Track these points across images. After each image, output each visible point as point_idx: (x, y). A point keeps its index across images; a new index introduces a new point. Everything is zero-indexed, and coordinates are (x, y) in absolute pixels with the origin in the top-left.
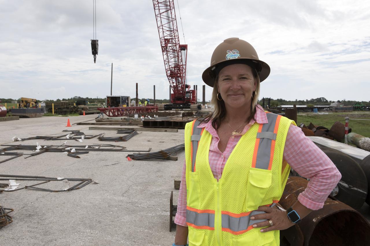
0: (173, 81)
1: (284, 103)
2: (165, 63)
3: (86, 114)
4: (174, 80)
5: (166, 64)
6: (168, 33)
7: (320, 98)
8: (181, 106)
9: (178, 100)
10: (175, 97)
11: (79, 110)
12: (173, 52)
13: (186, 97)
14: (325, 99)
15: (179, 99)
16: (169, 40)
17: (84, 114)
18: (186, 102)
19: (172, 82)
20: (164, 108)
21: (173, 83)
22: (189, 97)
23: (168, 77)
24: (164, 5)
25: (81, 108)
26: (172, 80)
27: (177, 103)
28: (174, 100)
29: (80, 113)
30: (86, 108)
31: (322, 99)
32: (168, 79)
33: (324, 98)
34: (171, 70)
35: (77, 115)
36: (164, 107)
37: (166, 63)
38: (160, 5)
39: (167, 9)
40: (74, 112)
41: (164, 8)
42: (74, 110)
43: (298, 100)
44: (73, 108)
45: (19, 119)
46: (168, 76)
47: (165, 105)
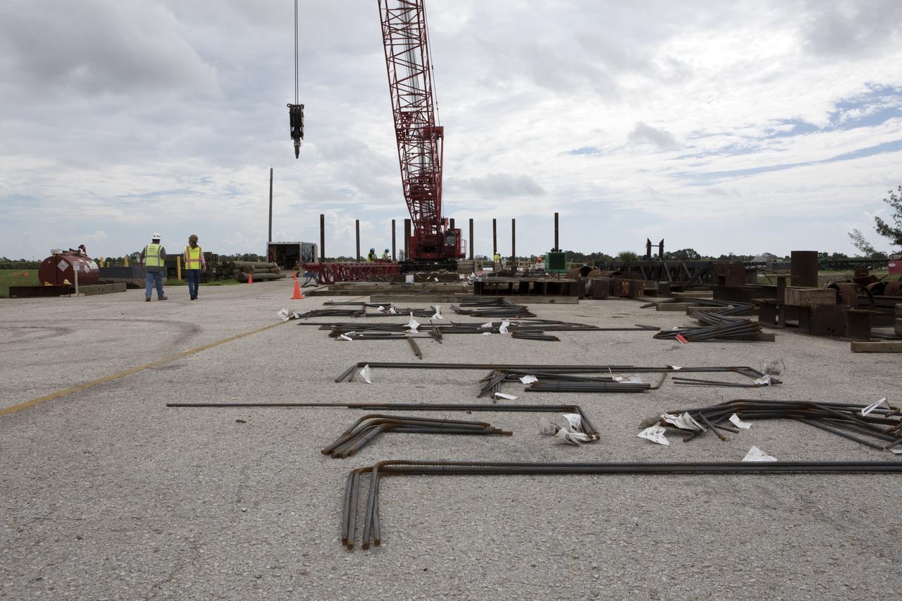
2: (401, 167)
3: (255, 280)
4: (419, 206)
5: (403, 168)
6: (410, 99)
7: (685, 251)
8: (436, 263)
9: (428, 251)
10: (420, 244)
11: (235, 271)
12: (418, 143)
14: (695, 253)
15: (428, 248)
16: (411, 115)
17: (250, 280)
18: (445, 255)
22: (453, 245)
23: (407, 199)
24: (402, 37)
25: (239, 268)
26: (414, 206)
27: (422, 258)
28: (417, 251)
29: (239, 278)
30: (250, 266)
31: (687, 252)
32: (407, 202)
33: (692, 250)
34: (413, 183)
35: (232, 283)
37: (404, 166)
38: (394, 35)
39: (409, 44)
40: (224, 275)
41: (402, 41)
42: (224, 272)
44: (221, 267)
45: (125, 291)
46: (406, 196)
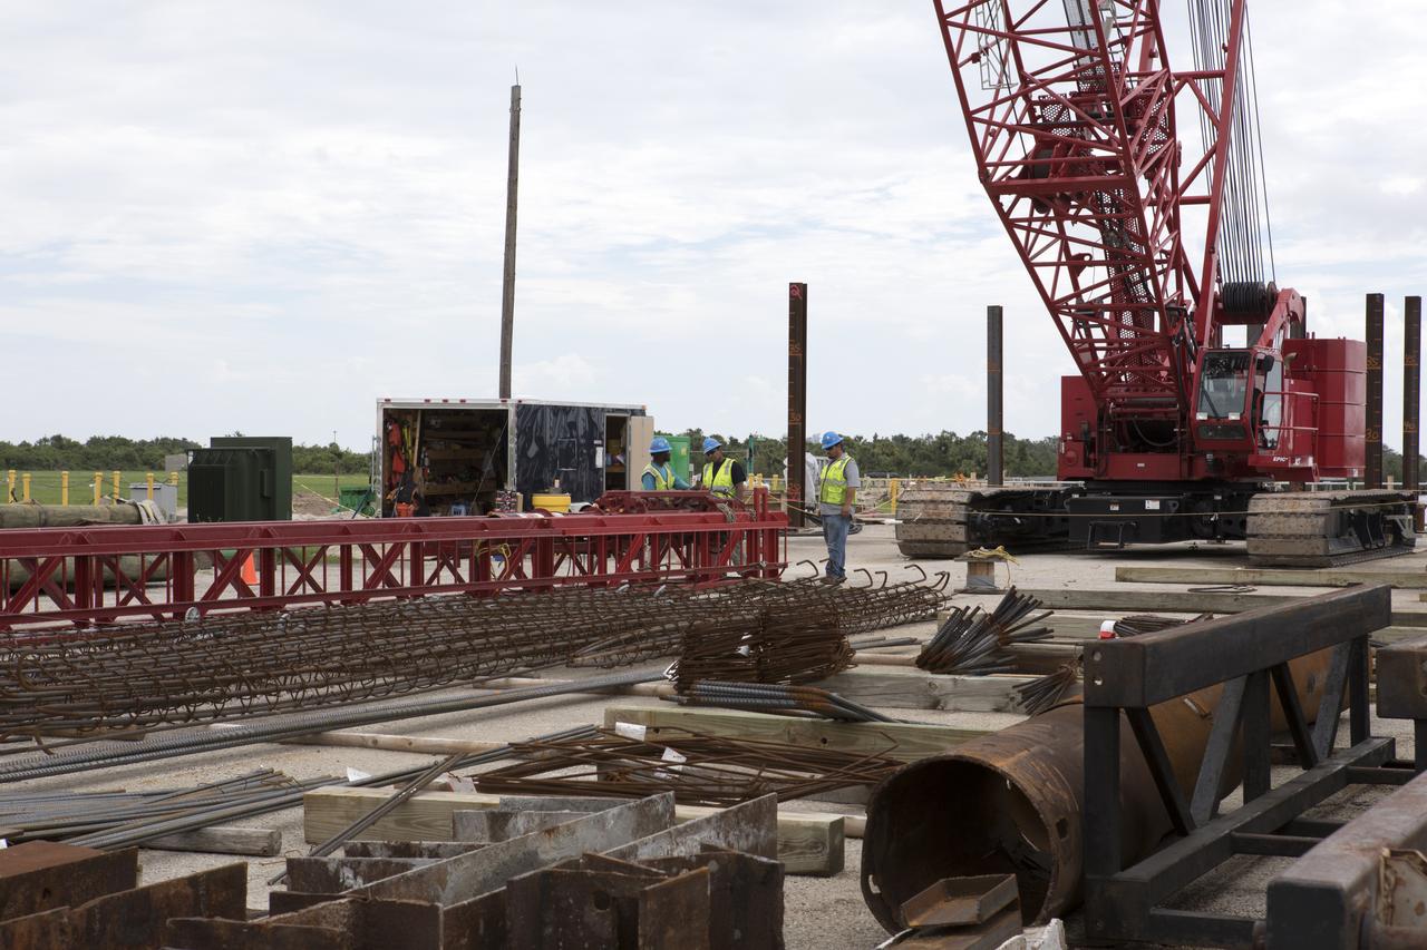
4: (1085, 233)
5: (975, 58)
8: (1153, 503)
9: (1140, 448)
10: (1103, 411)
13: (1201, 416)
19: (1065, 249)
20: (960, 534)
21: (1076, 265)
22: (1234, 417)
23: (1006, 200)
26: (1061, 236)
27: (1112, 475)
28: (1090, 446)
34: (1048, 126)
36: (970, 524)
37: (971, 44)
46: (994, 191)
47: (977, 500)
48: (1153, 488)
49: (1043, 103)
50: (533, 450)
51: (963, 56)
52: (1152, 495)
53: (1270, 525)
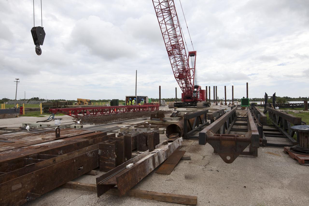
0: (182, 83)
1: (290, 100)
4: (183, 81)
5: (174, 67)
9: (188, 99)
13: (193, 96)
18: (194, 100)
20: (174, 106)
21: (183, 84)
23: (177, 79)
27: (186, 101)
28: (184, 99)
32: (177, 80)
34: (180, 73)
36: (174, 105)
37: (174, 66)
43: (301, 97)
46: (176, 78)
47: (175, 103)
48: (189, 102)
49: (180, 71)
50: (138, 100)
51: (173, 67)
52: (189, 103)
53: (199, 105)
